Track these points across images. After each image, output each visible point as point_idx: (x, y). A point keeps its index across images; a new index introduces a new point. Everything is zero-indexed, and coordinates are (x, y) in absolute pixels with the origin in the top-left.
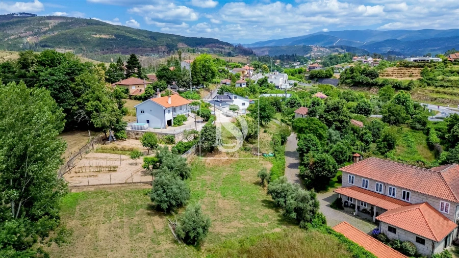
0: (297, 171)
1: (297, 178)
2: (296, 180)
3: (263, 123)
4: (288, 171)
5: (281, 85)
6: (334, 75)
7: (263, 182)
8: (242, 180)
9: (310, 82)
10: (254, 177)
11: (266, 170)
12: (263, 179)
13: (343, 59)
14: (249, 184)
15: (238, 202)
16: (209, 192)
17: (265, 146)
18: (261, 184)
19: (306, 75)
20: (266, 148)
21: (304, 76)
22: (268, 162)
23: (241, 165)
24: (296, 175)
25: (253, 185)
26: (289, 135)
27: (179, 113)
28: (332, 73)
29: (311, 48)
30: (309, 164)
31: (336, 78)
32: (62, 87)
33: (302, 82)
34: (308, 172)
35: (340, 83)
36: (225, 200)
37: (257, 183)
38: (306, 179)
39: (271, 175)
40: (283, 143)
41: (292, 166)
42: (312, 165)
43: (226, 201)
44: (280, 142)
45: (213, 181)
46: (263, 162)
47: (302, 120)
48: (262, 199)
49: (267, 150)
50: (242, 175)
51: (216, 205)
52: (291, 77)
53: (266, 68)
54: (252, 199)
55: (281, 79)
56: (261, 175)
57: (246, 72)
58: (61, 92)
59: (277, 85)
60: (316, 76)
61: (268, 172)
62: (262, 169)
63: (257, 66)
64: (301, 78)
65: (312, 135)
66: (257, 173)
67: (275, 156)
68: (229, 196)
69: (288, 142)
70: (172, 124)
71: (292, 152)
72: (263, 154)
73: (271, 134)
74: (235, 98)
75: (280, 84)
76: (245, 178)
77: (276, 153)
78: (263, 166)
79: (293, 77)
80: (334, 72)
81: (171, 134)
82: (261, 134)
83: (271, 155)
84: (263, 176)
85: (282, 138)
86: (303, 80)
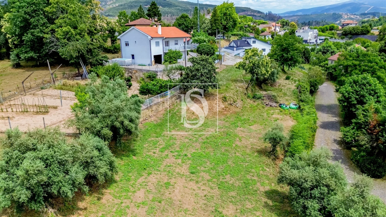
0: (338, 135)
1: (336, 147)
2: (335, 150)
3: (286, 68)
4: (320, 133)
5: (310, 40)
6: (372, 31)
7: (274, 150)
8: (238, 143)
9: (344, 38)
10: (260, 139)
11: (281, 129)
12: (274, 146)
13: (377, 22)
14: (248, 151)
15: (216, 192)
16: (170, 160)
17: (285, 94)
18: (271, 154)
19: (338, 32)
20: (287, 98)
21: (336, 33)
22: (288, 117)
23: (242, 118)
24: (335, 140)
25: (256, 154)
26: (322, 84)
27: (173, 47)
28: (369, 28)
29: (341, 16)
30: (367, 123)
31: (374, 34)
32: (35, 11)
33: (334, 38)
34: (364, 139)
35: (379, 40)
36: (191, 183)
37: (262, 152)
38: (355, 149)
39: (291, 138)
40: (312, 92)
41: (326, 126)
42: (375, 127)
43: (193, 185)
44: (309, 89)
45: (187, 140)
46: (279, 117)
47: (348, 57)
48: (268, 188)
49: (287, 100)
50: (241, 134)
51: (167, 194)
52: (321, 33)
53: (294, 25)
54: (246, 184)
55: (310, 33)
56: (270, 139)
57: (273, 28)
58: (34, 17)
59: (305, 39)
60: (350, 33)
61: (285, 134)
62: (275, 127)
63: (285, 24)
64: (333, 34)
65: (369, 76)
66: (264, 133)
67: (299, 107)
68: (202, 174)
69: (319, 93)
70: (163, 61)
71: (326, 106)
72: (280, 106)
73: (295, 81)
74: (254, 42)
75: (309, 38)
76: (243, 139)
77: (301, 104)
78: (278, 121)
79: (324, 34)
80: (372, 29)
81: (153, 71)
82: (281, 80)
83: (294, 107)
84: (275, 139)
85: (311, 86)
86: (335, 36)
